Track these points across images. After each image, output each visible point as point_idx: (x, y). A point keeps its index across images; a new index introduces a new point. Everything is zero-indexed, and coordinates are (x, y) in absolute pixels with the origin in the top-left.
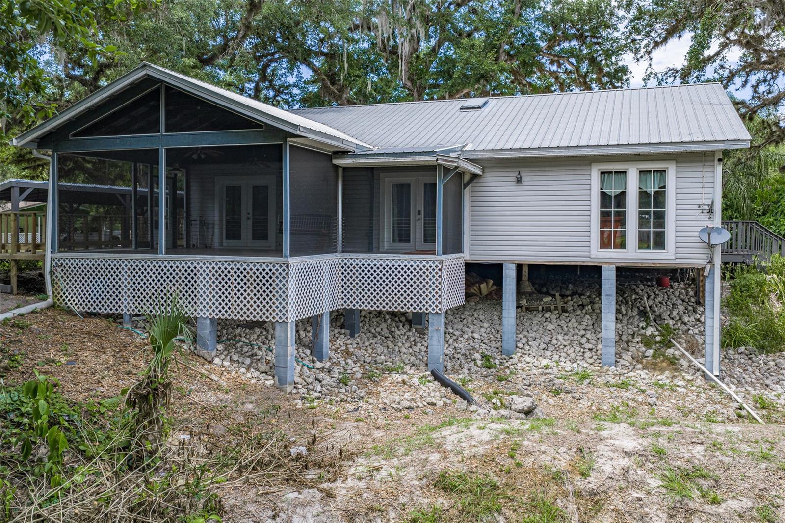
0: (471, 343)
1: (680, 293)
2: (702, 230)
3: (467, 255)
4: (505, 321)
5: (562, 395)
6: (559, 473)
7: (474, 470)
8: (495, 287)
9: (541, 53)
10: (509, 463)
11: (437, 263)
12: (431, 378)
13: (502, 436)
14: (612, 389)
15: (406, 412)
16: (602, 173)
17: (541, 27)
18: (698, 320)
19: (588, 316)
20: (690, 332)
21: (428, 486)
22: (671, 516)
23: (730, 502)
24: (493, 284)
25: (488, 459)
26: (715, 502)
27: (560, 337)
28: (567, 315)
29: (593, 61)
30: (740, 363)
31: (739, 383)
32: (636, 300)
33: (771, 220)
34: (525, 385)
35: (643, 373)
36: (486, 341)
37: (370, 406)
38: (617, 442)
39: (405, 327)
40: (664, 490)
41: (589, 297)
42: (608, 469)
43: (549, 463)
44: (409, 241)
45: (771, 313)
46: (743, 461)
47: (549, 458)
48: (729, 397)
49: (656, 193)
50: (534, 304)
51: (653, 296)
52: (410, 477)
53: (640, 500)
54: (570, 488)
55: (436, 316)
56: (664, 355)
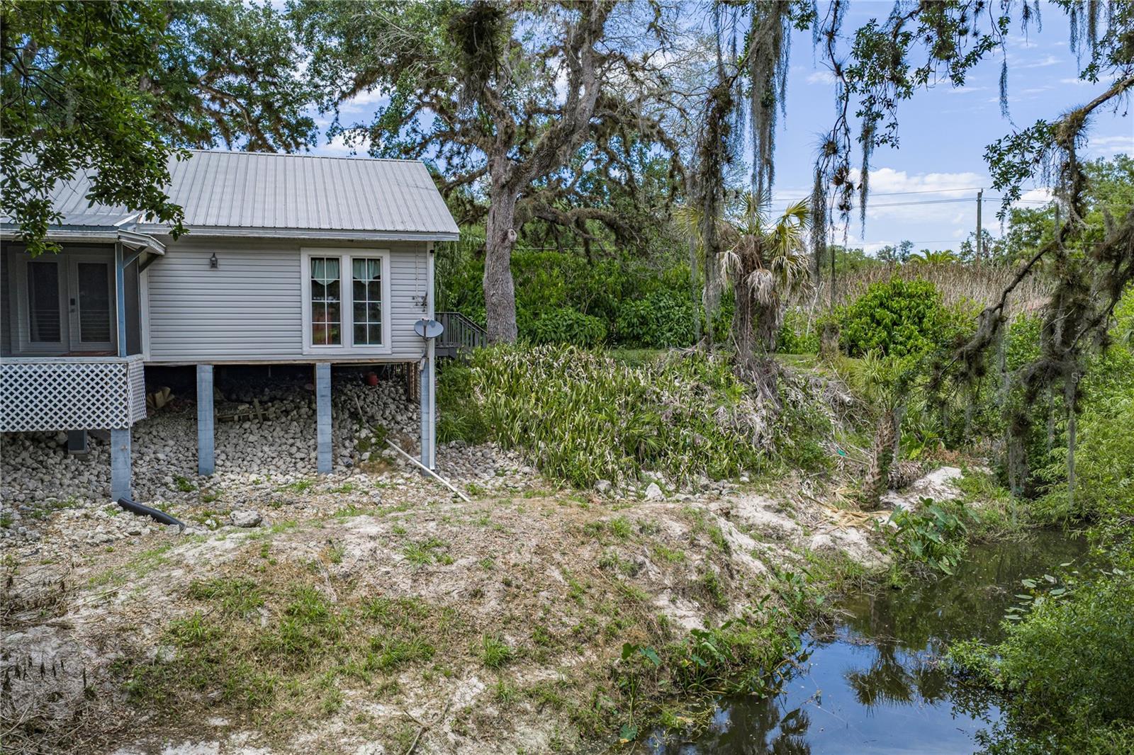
0: (156, 466)
1: (390, 392)
2: (417, 323)
3: (147, 356)
4: (201, 435)
5: (284, 507)
6: (315, 562)
7: (228, 575)
8: (173, 396)
9: (199, 85)
10: (262, 563)
11: (120, 367)
12: (120, 508)
13: (248, 542)
14: (335, 495)
15: (106, 546)
16: (312, 259)
17: (198, 51)
18: (411, 418)
19: (295, 423)
20: (404, 431)
21: (179, 599)
22: (415, 581)
23: (460, 561)
24: (171, 393)
25: (240, 563)
26: (449, 563)
27: (266, 449)
28: (270, 423)
29: (268, 106)
30: (452, 457)
31: (453, 476)
32: (345, 401)
33: (469, 310)
34: (239, 502)
35: (362, 477)
36: (174, 461)
37: (54, 546)
38: (361, 530)
39: (58, 453)
40: (407, 562)
41: (292, 401)
42: (357, 553)
43: (302, 558)
44: (58, 340)
45: (476, 405)
46: (467, 529)
47: (301, 553)
48: (446, 489)
49: (371, 283)
50: (229, 413)
51: (363, 396)
52: (156, 594)
53: (388, 573)
54: (326, 575)
55: (122, 433)
56: (380, 457)
